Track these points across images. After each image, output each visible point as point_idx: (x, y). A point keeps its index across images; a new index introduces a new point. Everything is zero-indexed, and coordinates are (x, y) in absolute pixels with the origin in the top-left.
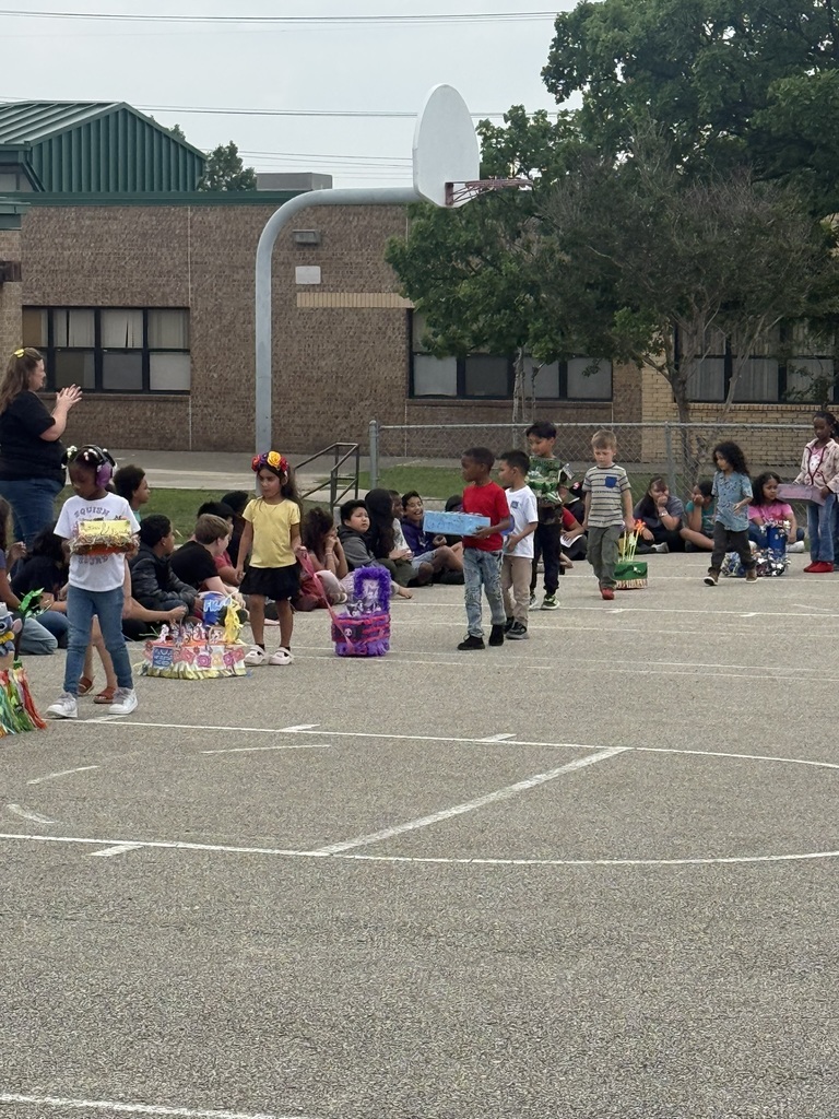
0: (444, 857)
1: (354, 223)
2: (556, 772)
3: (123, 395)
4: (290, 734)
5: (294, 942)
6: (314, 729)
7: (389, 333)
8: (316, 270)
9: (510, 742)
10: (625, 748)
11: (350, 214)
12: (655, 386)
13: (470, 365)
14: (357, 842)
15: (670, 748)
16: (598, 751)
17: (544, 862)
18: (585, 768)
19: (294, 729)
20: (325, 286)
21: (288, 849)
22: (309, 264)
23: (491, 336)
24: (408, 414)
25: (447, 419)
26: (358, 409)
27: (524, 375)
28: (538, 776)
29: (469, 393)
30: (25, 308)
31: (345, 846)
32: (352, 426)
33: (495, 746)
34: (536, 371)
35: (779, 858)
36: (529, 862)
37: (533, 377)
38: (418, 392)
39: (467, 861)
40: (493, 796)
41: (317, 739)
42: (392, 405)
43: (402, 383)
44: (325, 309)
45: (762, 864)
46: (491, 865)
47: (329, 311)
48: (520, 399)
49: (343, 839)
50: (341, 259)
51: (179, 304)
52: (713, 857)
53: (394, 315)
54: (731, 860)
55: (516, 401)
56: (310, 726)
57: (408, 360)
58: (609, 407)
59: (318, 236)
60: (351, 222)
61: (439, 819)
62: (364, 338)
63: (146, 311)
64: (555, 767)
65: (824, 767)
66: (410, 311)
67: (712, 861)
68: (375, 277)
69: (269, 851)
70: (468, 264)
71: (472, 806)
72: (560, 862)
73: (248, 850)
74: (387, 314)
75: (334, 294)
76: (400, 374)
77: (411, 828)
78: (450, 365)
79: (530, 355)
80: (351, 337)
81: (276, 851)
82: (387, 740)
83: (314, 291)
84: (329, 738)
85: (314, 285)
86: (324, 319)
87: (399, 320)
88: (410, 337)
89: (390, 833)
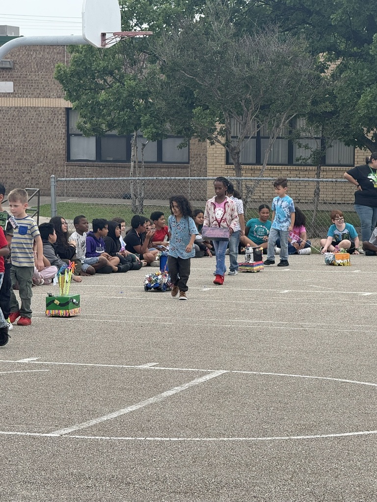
0: (129, 437)
1: (34, 56)
2: (186, 386)
4: (24, 363)
5: (49, 488)
6: (38, 360)
7: (55, 122)
8: (11, 84)
9: (156, 368)
10: (225, 371)
11: (31, 51)
12: (215, 155)
13: (104, 141)
14: (75, 428)
15: (251, 371)
16: (209, 373)
17: (189, 439)
18: (203, 383)
19: (26, 360)
20: (16, 94)
21: (35, 432)
22: (6, 80)
23: (118, 124)
24: (67, 171)
25: (90, 174)
26: (36, 168)
27: (137, 148)
28: (176, 388)
29: (103, 159)
31: (69, 430)
32: (32, 178)
33: (147, 370)
34: (144, 145)
35: (327, 436)
36: (180, 439)
37: (142, 149)
38: (72, 158)
39: (143, 439)
40: (152, 400)
41: (41, 366)
42: (57, 165)
43: (63, 152)
44: (16, 108)
45: (317, 440)
46: (157, 441)
47: (18, 109)
48: (135, 162)
49: (66, 426)
50: (26, 78)
52: (288, 435)
53: (58, 112)
54: (299, 437)
55: (132, 164)
56: (35, 359)
57: (66, 138)
58: (186, 168)
59: (12, 64)
60: (32, 55)
61: (122, 414)
62: (40, 125)
64: (185, 382)
65: (344, 382)
66: (68, 110)
67: (287, 438)
68: (46, 88)
69: (24, 434)
70: (105, 81)
71: (140, 406)
72: (198, 439)
73: (11, 433)
74: (54, 111)
75: (21, 99)
76: (61, 147)
77: (105, 419)
78: (92, 141)
79: (141, 136)
80: (32, 125)
81: (28, 434)
82: (83, 366)
83: (10, 97)
84: (48, 365)
85: (9, 93)
86: (15, 114)
87: (61, 114)
88: (68, 125)
89: (94, 422)
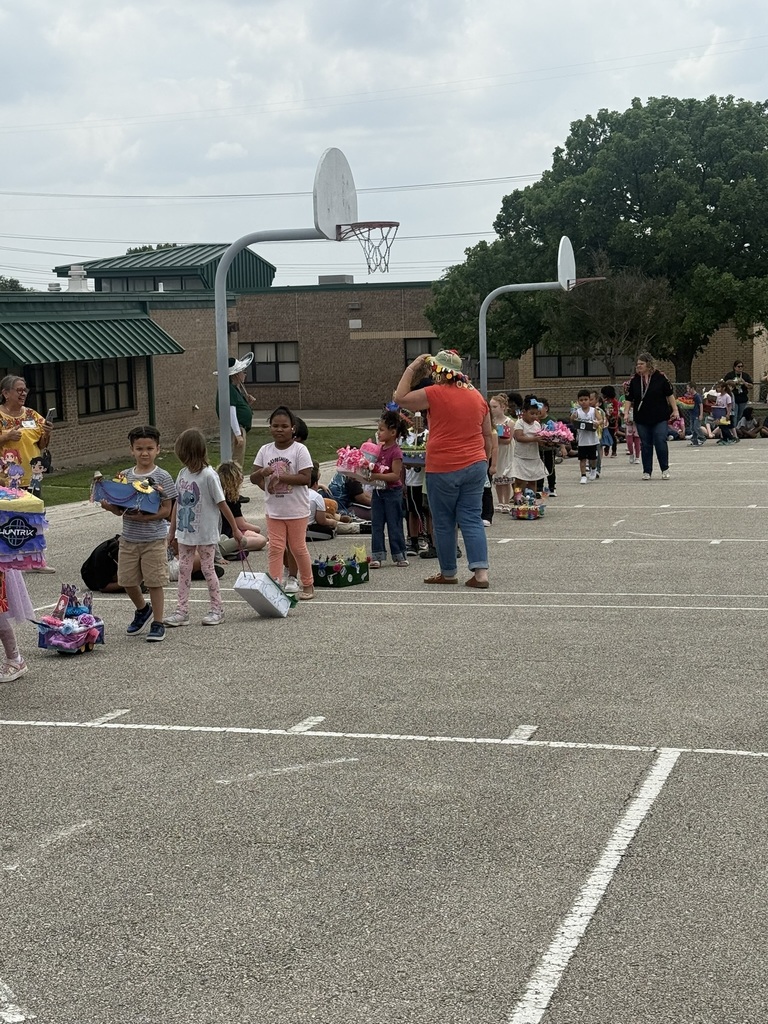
1: (377, 299)
3: (266, 384)
7: (395, 350)
8: (359, 321)
12: (525, 371)
20: (364, 329)
22: (356, 319)
30: (239, 343)
44: (364, 340)
50: (371, 316)
51: (293, 340)
53: (398, 341)
59: (360, 305)
62: (384, 353)
63: (276, 344)
68: (388, 323)
74: (394, 341)
75: (368, 333)
83: (359, 332)
85: (358, 329)
86: (364, 345)
87: (400, 343)
88: (406, 352)
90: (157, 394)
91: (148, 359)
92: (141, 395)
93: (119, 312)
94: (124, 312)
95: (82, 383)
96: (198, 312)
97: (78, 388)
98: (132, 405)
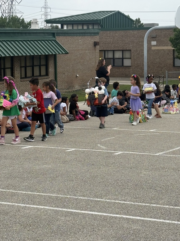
1: (163, 33)
3: (118, 67)
5: (153, 171)
6: (156, 130)
7: (170, 54)
8: (155, 42)
11: (162, 31)
14: (164, 152)
19: (152, 131)
20: (157, 45)
21: (151, 153)
22: (154, 41)
24: (173, 70)
26: (164, 69)
30: (100, 50)
31: (162, 153)
32: (162, 72)
38: (175, 65)
41: (156, 132)
42: (170, 68)
43: (172, 64)
44: (157, 50)
50: (160, 40)
51: (129, 49)
56: (155, 130)
57: (173, 59)
59: (156, 36)
62: (165, 55)
63: (123, 51)
66: (174, 50)
68: (167, 43)
69: (147, 154)
73: (143, 153)
74: (169, 50)
75: (159, 47)
76: (172, 62)
77: (175, 149)
80: (162, 55)
81: (149, 154)
82: (170, 132)
83: (155, 46)
84: (159, 132)
85: (155, 45)
86: (157, 52)
87: (172, 51)
88: (174, 55)
89: (171, 150)
90: (58, 70)
91: (55, 56)
92: (51, 70)
93: (42, 37)
94: (44, 37)
95: (23, 65)
96: (80, 37)
97: (21, 67)
98: (47, 74)
